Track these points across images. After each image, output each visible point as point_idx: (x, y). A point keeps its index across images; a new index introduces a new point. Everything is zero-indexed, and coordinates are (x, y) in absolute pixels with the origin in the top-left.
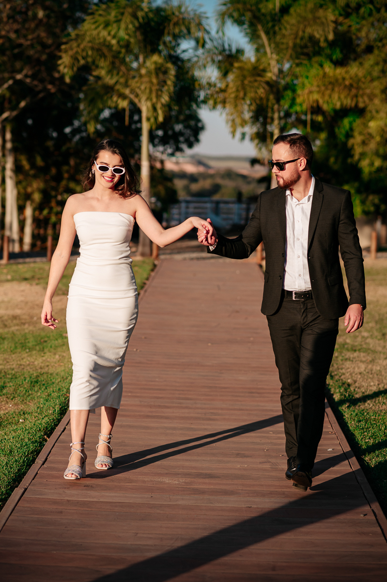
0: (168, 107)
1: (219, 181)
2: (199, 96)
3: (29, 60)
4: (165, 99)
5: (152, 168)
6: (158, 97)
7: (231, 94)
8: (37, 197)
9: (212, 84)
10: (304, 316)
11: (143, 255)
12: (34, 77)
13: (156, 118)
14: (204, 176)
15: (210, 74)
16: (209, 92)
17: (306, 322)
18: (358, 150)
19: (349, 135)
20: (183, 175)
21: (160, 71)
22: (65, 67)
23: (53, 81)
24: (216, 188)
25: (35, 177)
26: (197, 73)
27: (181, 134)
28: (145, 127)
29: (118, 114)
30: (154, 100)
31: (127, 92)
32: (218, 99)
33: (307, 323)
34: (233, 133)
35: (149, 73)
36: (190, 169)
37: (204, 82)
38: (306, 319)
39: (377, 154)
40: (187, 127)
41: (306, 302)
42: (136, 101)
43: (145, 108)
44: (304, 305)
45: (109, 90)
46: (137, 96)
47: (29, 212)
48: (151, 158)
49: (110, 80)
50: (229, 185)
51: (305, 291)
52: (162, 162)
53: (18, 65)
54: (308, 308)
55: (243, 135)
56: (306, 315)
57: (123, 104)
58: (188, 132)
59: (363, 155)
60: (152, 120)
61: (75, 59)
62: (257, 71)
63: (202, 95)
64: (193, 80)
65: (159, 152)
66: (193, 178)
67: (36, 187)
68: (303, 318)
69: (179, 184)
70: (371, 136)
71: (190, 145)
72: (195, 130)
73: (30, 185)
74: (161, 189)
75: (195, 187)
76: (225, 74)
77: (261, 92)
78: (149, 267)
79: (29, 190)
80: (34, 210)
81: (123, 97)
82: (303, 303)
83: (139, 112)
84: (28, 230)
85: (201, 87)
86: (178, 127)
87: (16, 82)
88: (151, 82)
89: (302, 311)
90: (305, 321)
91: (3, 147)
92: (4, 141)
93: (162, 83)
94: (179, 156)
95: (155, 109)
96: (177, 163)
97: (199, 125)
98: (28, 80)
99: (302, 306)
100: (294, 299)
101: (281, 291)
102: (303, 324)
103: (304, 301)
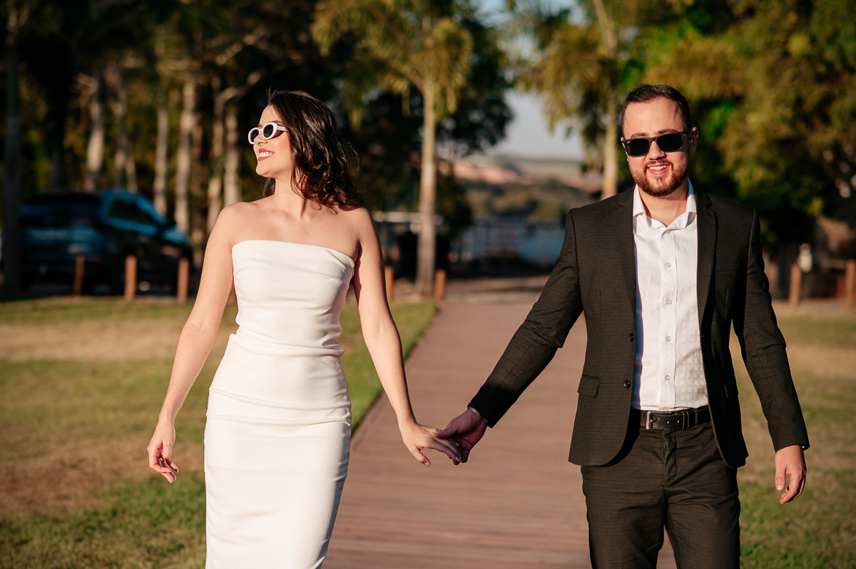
0: (462, 92)
1: (538, 195)
2: (504, 78)
3: (265, 18)
4: (459, 80)
5: (438, 175)
6: (450, 77)
7: (549, 75)
9: (524, 60)
10: (670, 463)
11: (423, 294)
12: (272, 40)
13: (445, 107)
14: (514, 187)
15: (522, 47)
16: (519, 71)
17: (675, 476)
18: (731, 156)
19: (719, 132)
20: (482, 185)
21: (453, 42)
22: (321, 30)
23: (298, 47)
24: (532, 206)
26: (503, 45)
27: (478, 126)
28: (430, 117)
29: (390, 98)
30: (444, 82)
31: (406, 69)
32: (533, 80)
33: (676, 478)
34: (551, 128)
35: (437, 45)
36: (494, 175)
37: (512, 57)
38: (674, 469)
39: (759, 161)
40: (489, 115)
41: (673, 435)
42: (417, 81)
43: (430, 93)
44: (671, 440)
45: (381, 67)
46: (418, 73)
48: (437, 160)
49: (382, 52)
50: (552, 202)
51: (673, 412)
52: (451, 165)
53: (249, 23)
54: (678, 447)
55: (569, 132)
56: (675, 463)
57: (401, 86)
58: (490, 124)
59: (739, 163)
60: (440, 109)
61: (335, 23)
62: (587, 45)
63: (509, 75)
64: (499, 54)
65: (446, 151)
66: (498, 190)
68: (668, 467)
69: (476, 199)
70: (749, 136)
71: (493, 142)
72: (500, 121)
74: (448, 205)
75: (501, 203)
76: (543, 45)
77: (592, 73)
78: (429, 311)
81: (400, 75)
82: (668, 436)
83: (421, 96)
85: (509, 65)
86: (476, 116)
87: (248, 49)
88: (439, 59)
89: (667, 453)
90: (671, 474)
91: (224, 141)
92: (226, 131)
93: (455, 59)
94: (476, 158)
95: (443, 94)
96: (475, 167)
97: (505, 114)
98: (263, 46)
99: (666, 443)
100: (647, 428)
101: (629, 411)
102: (668, 480)
103: (669, 433)
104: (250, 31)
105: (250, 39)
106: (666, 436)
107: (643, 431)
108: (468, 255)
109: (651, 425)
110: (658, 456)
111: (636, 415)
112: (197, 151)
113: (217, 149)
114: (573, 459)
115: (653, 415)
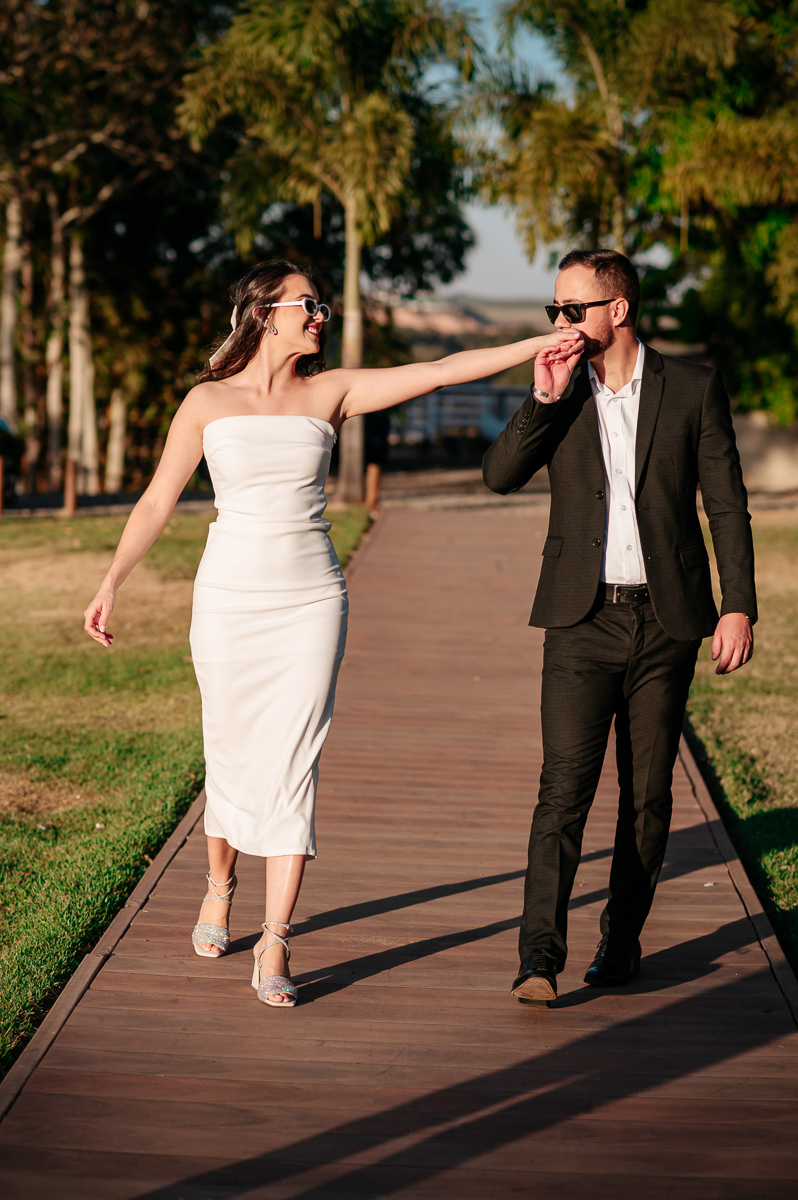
0: (399, 201)
2: (461, 180)
3: (119, 104)
4: (394, 184)
5: (367, 323)
6: (380, 180)
7: (526, 174)
8: (134, 381)
9: (489, 153)
10: (639, 638)
11: (347, 499)
12: (128, 137)
13: (375, 224)
14: (476, 340)
15: (486, 134)
16: (482, 170)
18: (786, 289)
19: (768, 258)
20: (432, 338)
21: (384, 127)
22: (191, 118)
23: (167, 146)
25: (131, 340)
26: (458, 133)
27: (428, 253)
28: (353, 240)
29: (299, 216)
30: (371, 186)
31: (316, 169)
32: (503, 185)
33: (643, 653)
34: (531, 253)
35: (361, 131)
36: (448, 324)
37: (472, 149)
38: (641, 644)
40: (440, 239)
41: (640, 608)
42: (334, 187)
43: (352, 202)
44: (638, 613)
45: (280, 166)
46: (336, 178)
47: (117, 412)
48: (364, 301)
49: (281, 146)
51: (641, 585)
52: (389, 311)
53: (96, 113)
54: (646, 621)
55: (553, 258)
56: (643, 638)
57: (309, 194)
58: (442, 250)
59: (795, 298)
60: (367, 227)
61: (211, 102)
62: (580, 129)
63: (468, 177)
64: (451, 145)
65: (383, 291)
66: (454, 345)
67: (131, 361)
68: (636, 642)
71: (447, 278)
72: (456, 246)
73: (120, 357)
76: (515, 134)
77: (587, 170)
78: (358, 525)
79: (119, 367)
80: (129, 408)
81: (310, 180)
82: (636, 610)
83: (340, 209)
84: (116, 449)
85: (467, 161)
86: (422, 241)
87: (94, 148)
88: (365, 151)
89: (636, 628)
91: (66, 280)
92: (68, 268)
93: (388, 152)
94: (423, 300)
95: (372, 204)
96: (421, 313)
97: (465, 236)
98: (117, 145)
99: (634, 617)
100: (614, 601)
101: (596, 585)
102: (635, 655)
103: (637, 607)
104: (100, 127)
105: (98, 137)
106: (634, 609)
107: (609, 605)
108: (414, 437)
109: (618, 598)
110: (627, 632)
111: (604, 588)
112: (26, 297)
113: (57, 294)
114: (534, 622)
115: (620, 589)
